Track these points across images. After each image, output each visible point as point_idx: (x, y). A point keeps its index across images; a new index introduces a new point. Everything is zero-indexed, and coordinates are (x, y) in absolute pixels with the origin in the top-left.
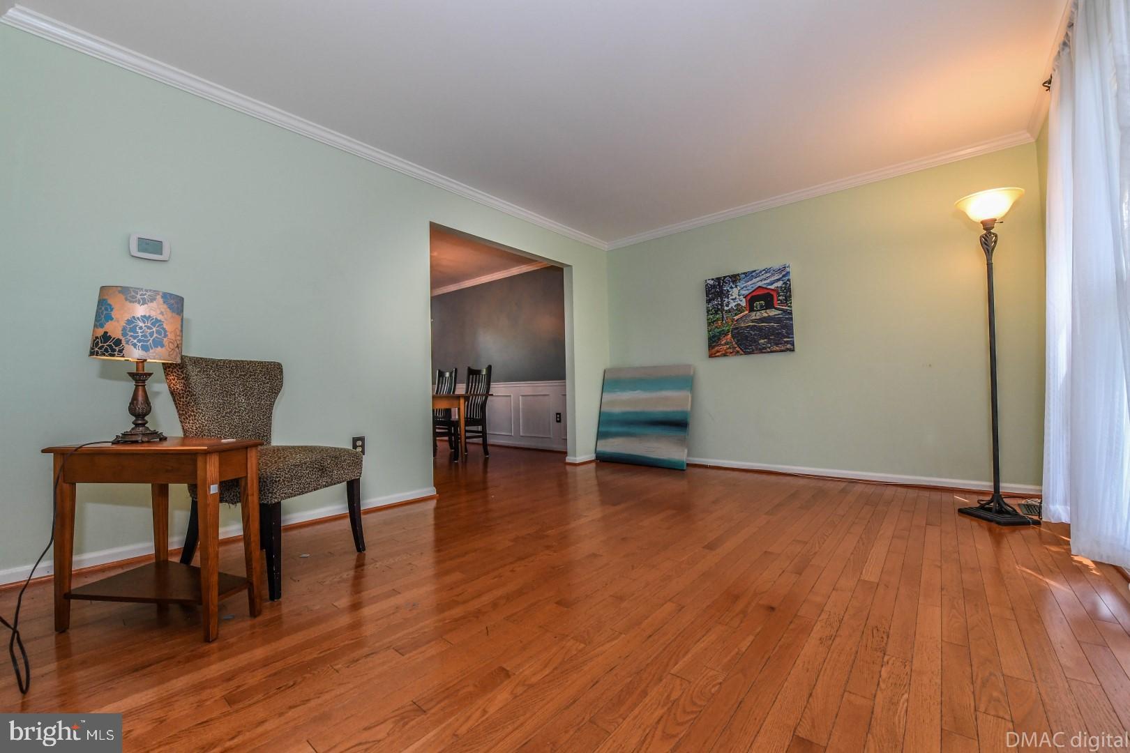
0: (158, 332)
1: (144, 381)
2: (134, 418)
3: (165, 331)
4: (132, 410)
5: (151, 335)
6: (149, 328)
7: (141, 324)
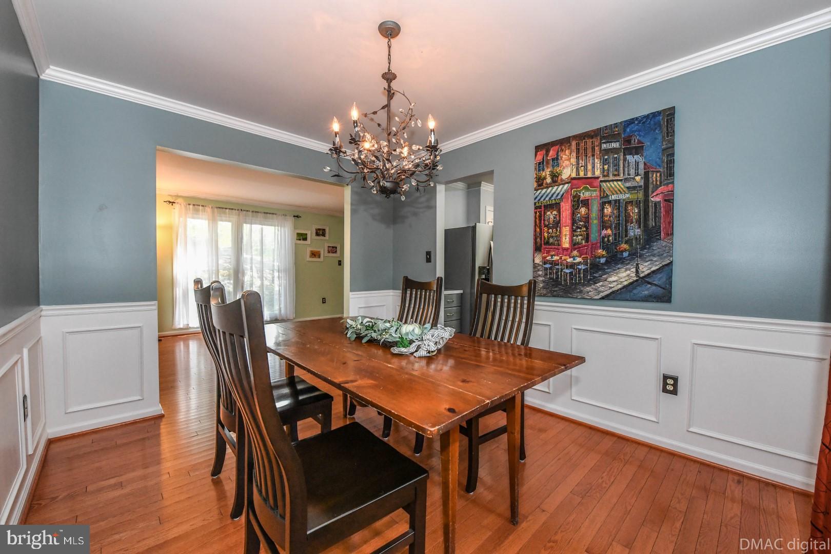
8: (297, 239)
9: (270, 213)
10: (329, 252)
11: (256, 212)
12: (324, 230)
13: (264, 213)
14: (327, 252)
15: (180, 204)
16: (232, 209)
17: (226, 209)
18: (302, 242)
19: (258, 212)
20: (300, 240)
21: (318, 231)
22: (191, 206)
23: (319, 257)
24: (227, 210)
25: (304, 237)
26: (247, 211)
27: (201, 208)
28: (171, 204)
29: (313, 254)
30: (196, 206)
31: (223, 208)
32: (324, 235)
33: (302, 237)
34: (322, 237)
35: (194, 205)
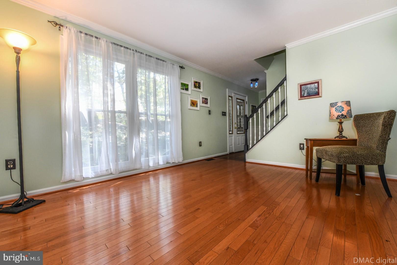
0: (342, 108)
1: (341, 124)
2: (339, 133)
3: (343, 107)
4: (339, 131)
5: (340, 109)
6: (339, 108)
7: (338, 108)
8: (181, 89)
9: (161, 60)
10: (203, 103)
11: (149, 56)
12: (199, 83)
13: (157, 58)
14: (202, 102)
15: (69, 29)
16: (127, 48)
17: (121, 46)
18: (184, 91)
19: (151, 57)
20: (183, 89)
21: (196, 84)
22: (83, 35)
23: (197, 106)
24: (122, 48)
25: (186, 87)
26: (141, 53)
27: (94, 39)
28: (58, 26)
29: (192, 103)
30: (88, 37)
31: (118, 45)
32: (199, 87)
33: (185, 87)
34: (198, 90)
35: (86, 34)
